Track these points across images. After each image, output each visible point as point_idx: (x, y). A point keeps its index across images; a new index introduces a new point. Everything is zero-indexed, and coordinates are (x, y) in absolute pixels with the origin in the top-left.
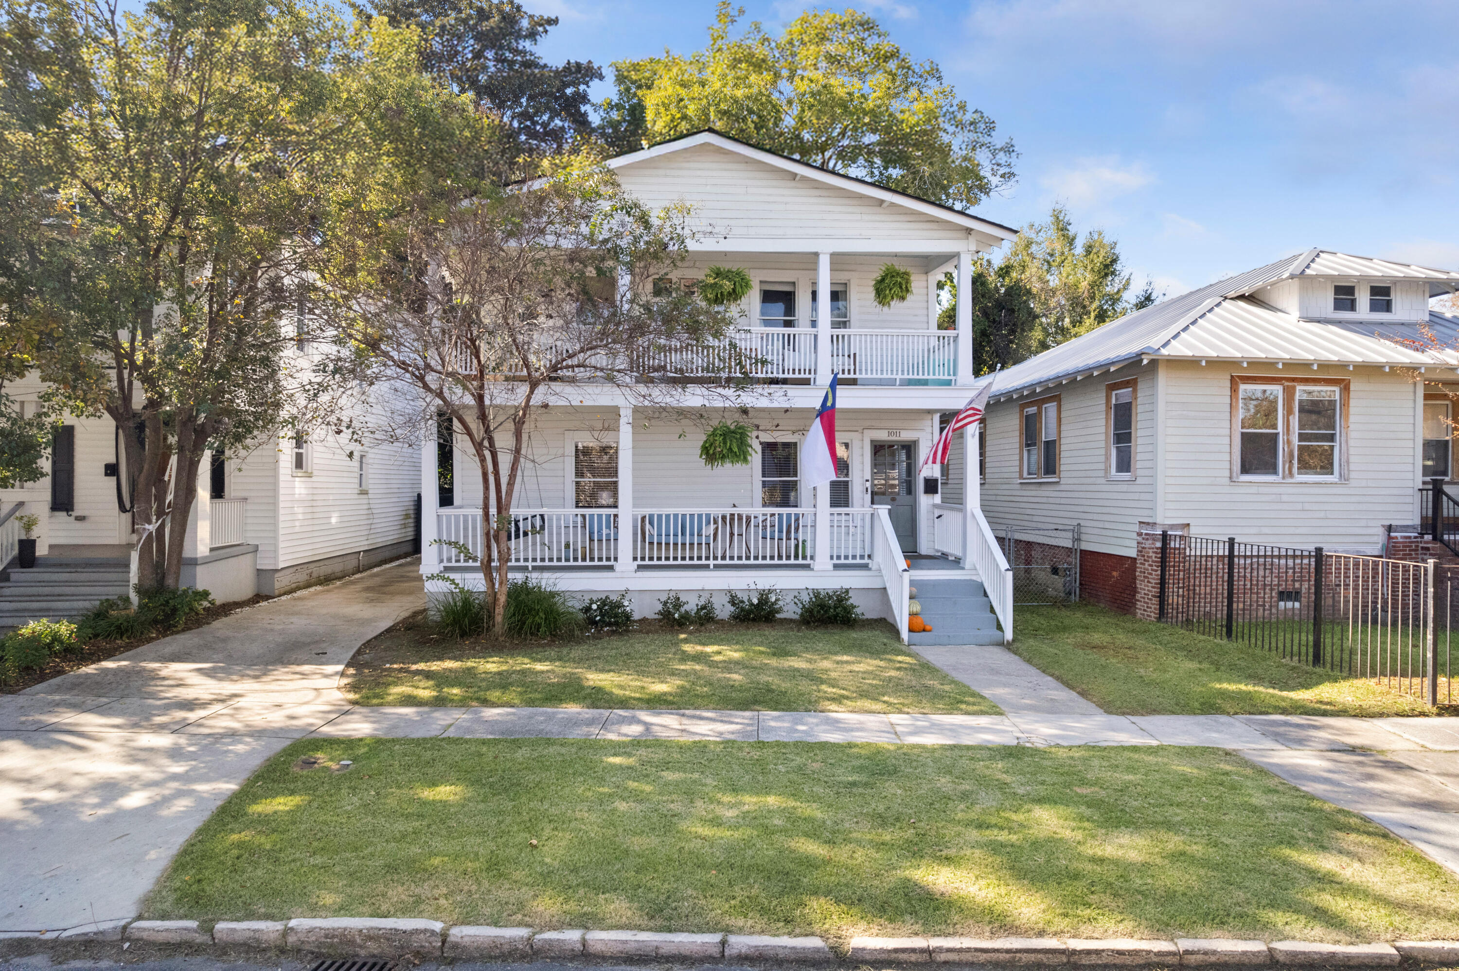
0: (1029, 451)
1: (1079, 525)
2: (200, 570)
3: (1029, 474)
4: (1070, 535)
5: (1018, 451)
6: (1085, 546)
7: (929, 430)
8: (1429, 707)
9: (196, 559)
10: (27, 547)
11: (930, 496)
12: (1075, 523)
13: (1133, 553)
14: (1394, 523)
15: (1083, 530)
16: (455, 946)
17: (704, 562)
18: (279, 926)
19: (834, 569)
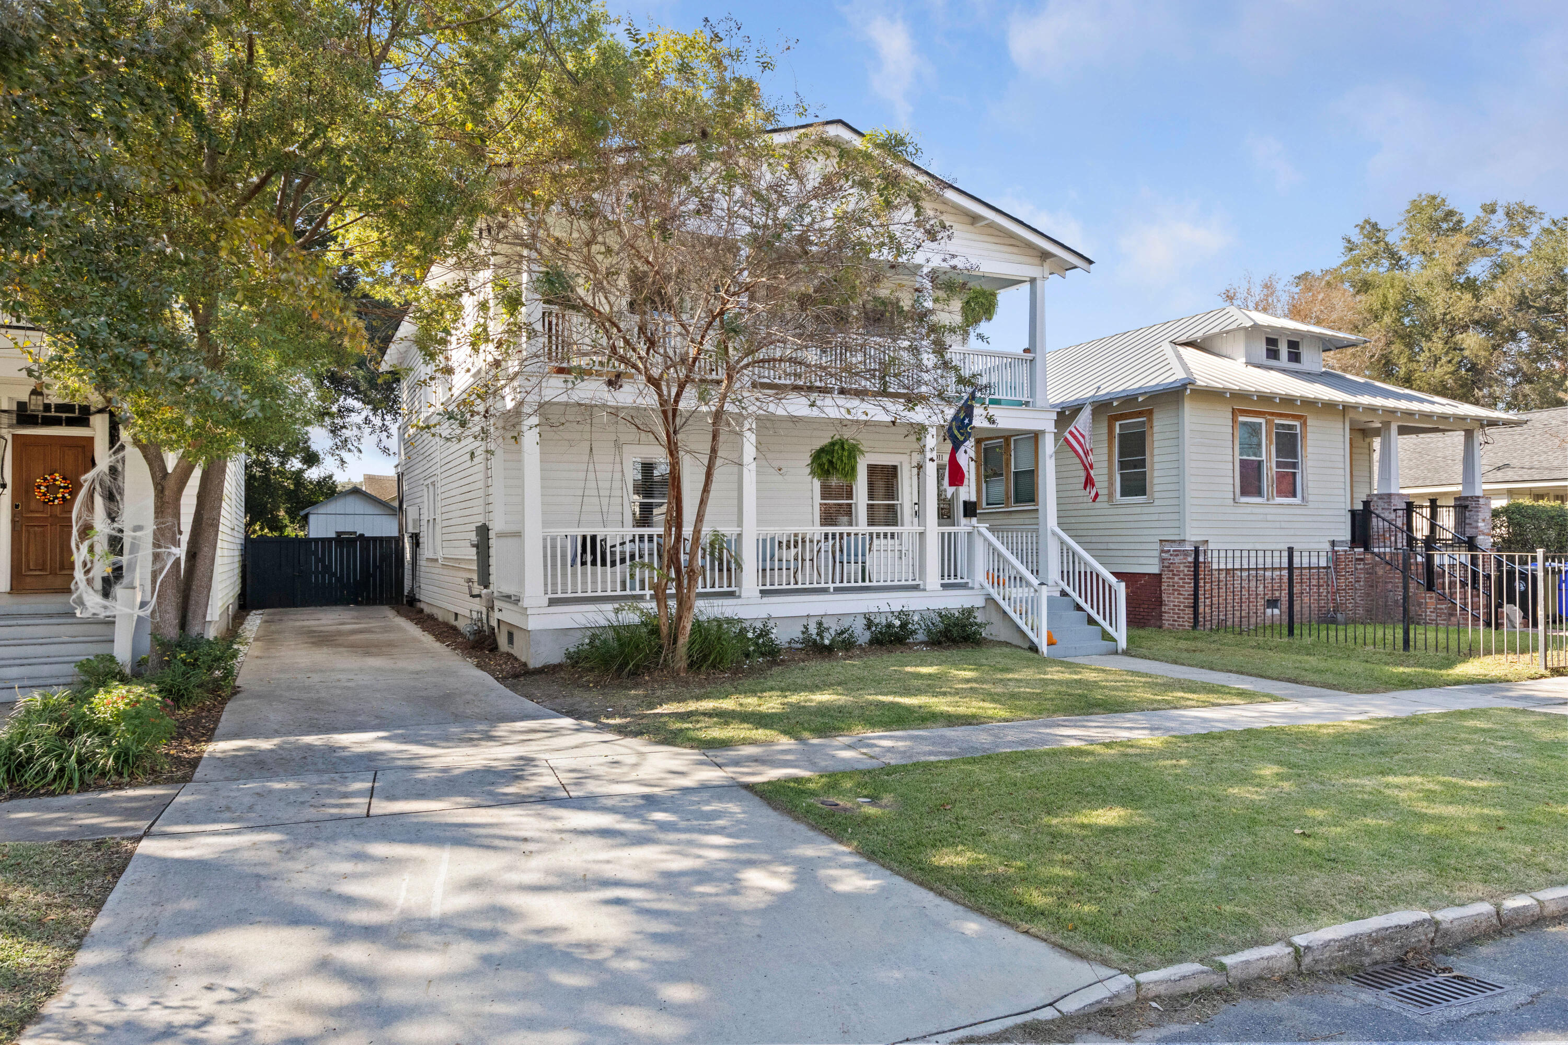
8: (1543, 671)
13: (1155, 570)
14: (1336, 539)
17: (823, 585)
19: (943, 589)
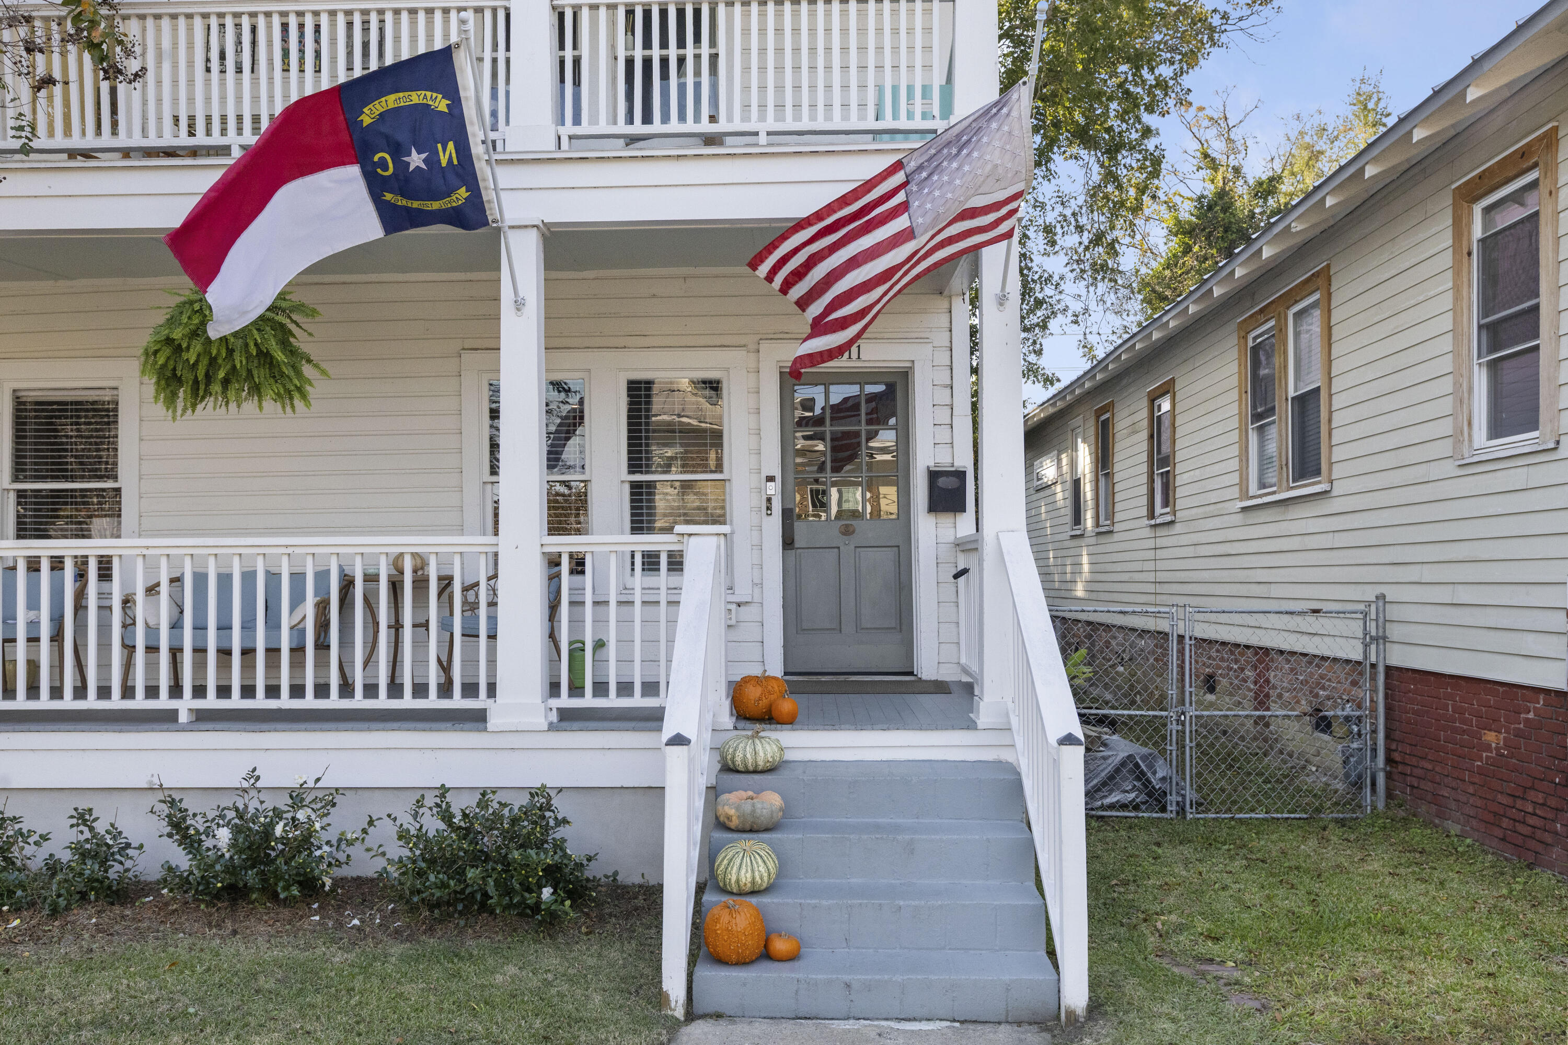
0: (1261, 429)
1: (1381, 597)
3: (1262, 485)
4: (1356, 628)
5: (1235, 436)
6: (1399, 657)
7: (942, 339)
11: (946, 520)
12: (1370, 594)
15: (1393, 612)
17: (164, 702)
19: (552, 727)
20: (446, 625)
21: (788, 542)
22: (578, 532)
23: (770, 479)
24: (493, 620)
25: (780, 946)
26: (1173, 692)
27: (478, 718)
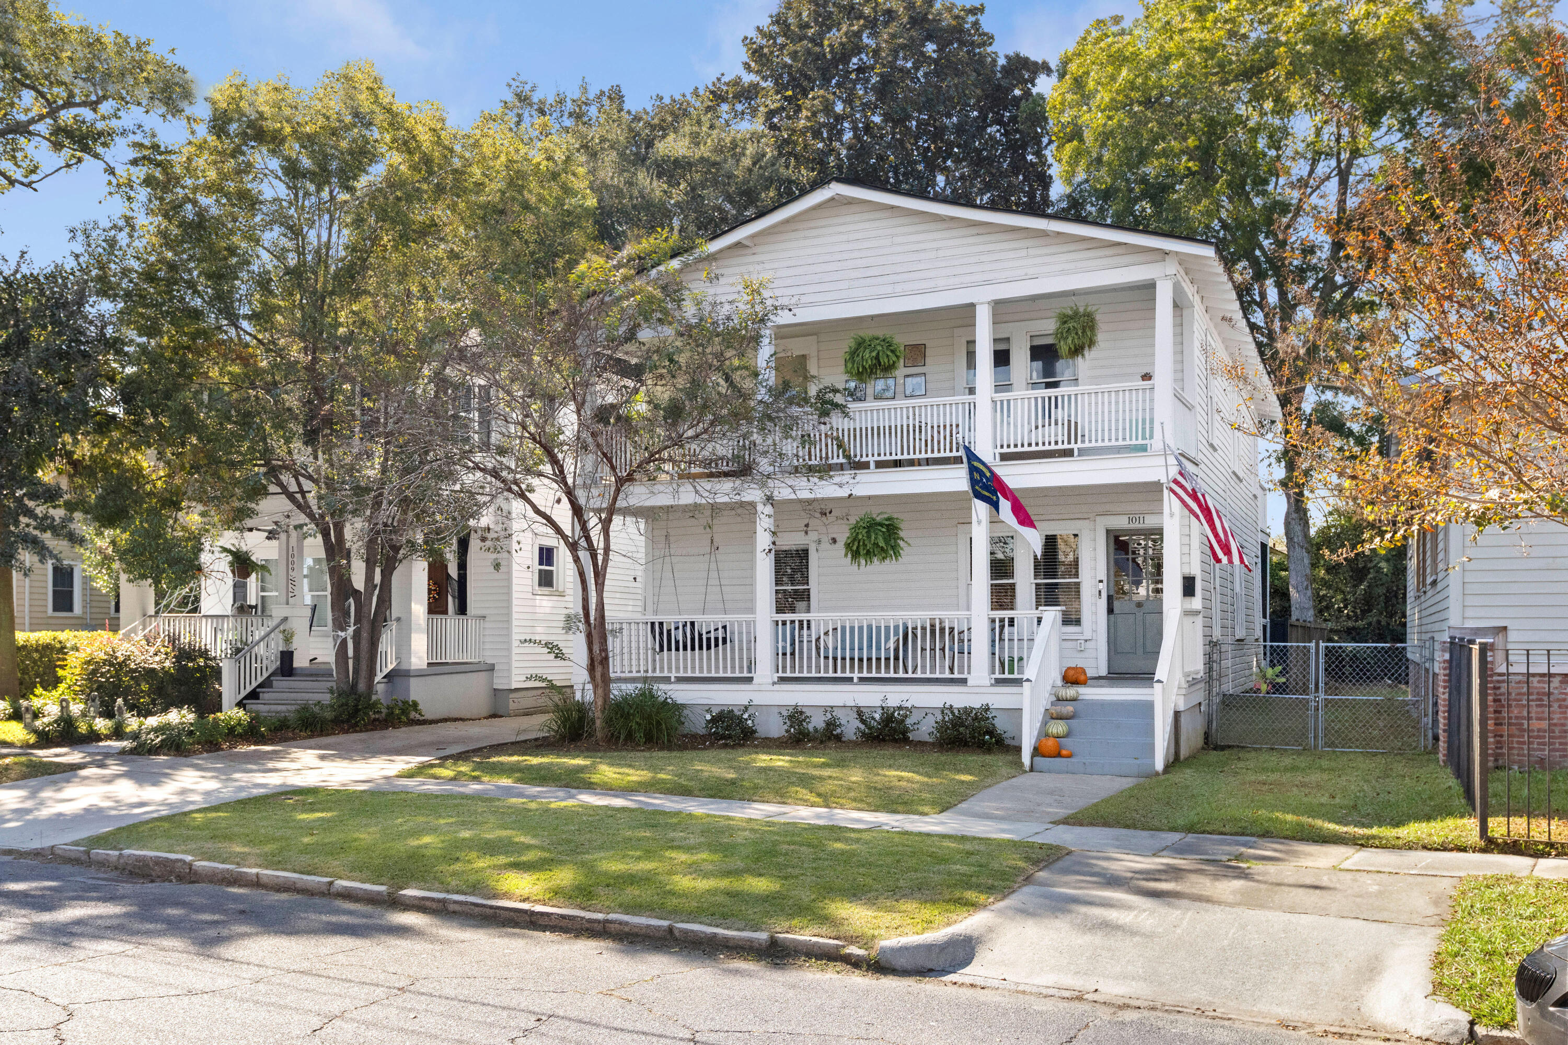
2: (413, 682)
9: (409, 671)
10: (287, 657)
11: (1188, 599)
16: (196, 873)
18: (117, 853)
19: (992, 685)
20: (952, 649)
21: (1110, 611)
22: (1012, 609)
23: (1101, 581)
24: (969, 646)
25: (1064, 752)
26: (1312, 686)
27: (964, 681)
